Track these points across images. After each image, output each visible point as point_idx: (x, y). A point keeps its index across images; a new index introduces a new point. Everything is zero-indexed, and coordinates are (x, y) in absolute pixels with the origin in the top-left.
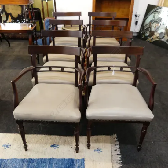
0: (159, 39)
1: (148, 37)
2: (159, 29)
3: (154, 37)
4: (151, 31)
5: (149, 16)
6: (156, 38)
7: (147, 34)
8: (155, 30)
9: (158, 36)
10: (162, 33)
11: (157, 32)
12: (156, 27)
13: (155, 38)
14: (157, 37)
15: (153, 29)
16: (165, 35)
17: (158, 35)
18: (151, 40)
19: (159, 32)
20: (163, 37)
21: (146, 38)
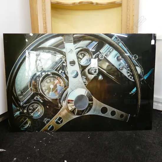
0: (77, 114)
1: (46, 120)
2: (69, 90)
3: (63, 112)
4: (45, 103)
5: (22, 67)
6: (70, 114)
7: (39, 112)
8: (56, 97)
9: (74, 107)
10: (80, 98)
11: (64, 100)
12: (59, 88)
13: (66, 116)
14: (73, 112)
15: (50, 96)
16: (91, 100)
17: (71, 107)
18: (57, 122)
19: (72, 96)
20: (90, 107)
21: (38, 124)
